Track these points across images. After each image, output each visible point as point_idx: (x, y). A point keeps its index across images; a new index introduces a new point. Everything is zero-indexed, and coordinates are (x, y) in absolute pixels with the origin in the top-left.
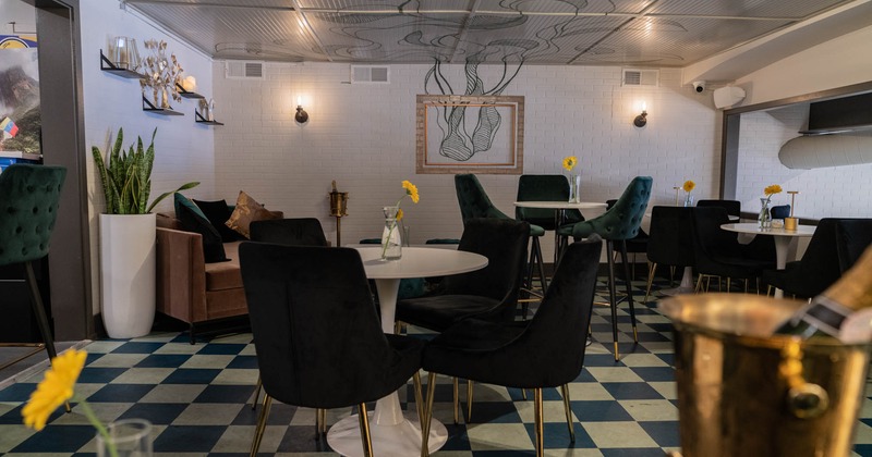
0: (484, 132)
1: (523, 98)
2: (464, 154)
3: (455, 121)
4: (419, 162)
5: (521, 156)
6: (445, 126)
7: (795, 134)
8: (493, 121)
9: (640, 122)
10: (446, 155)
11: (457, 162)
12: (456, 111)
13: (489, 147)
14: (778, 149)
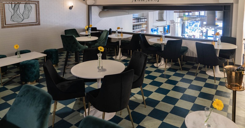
0: (27, 12)
1: (39, 1)
2: (20, 20)
3: (16, 9)
4: (2, 24)
5: (39, 19)
6: (12, 11)
7: (101, 10)
8: (30, 9)
9: (71, 8)
10: (13, 21)
11: (18, 23)
12: (16, 6)
13: (29, 17)
14: (98, 13)
